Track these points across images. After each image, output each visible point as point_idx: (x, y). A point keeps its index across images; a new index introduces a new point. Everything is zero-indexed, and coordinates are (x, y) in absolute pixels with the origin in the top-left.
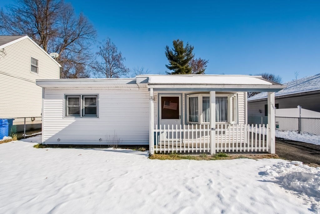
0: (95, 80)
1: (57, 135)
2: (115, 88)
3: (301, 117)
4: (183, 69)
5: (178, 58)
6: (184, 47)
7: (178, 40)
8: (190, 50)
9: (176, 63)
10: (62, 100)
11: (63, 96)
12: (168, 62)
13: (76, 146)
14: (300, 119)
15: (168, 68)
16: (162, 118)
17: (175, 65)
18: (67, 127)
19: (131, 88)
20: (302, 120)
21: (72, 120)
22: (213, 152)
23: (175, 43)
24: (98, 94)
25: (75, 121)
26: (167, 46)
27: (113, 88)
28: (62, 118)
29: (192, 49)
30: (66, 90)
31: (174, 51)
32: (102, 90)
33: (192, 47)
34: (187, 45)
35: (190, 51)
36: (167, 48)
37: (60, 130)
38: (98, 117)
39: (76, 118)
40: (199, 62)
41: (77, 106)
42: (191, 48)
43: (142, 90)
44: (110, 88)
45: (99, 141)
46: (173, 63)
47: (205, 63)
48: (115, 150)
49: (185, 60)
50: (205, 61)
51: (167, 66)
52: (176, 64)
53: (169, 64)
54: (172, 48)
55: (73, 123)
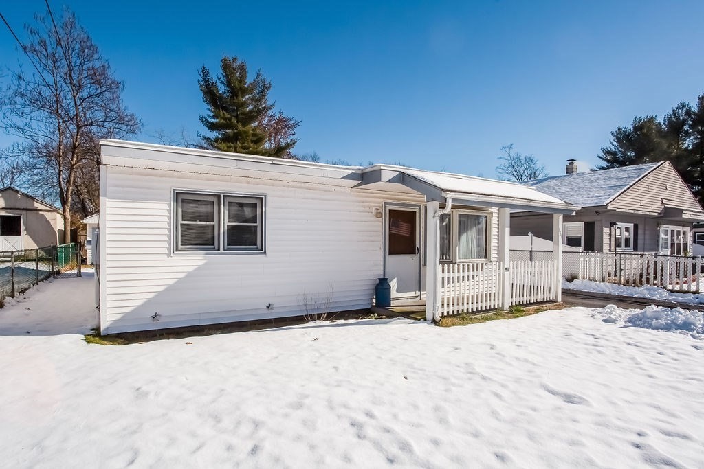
0: (274, 162)
1: (149, 302)
2: (303, 185)
3: (533, 250)
4: (245, 132)
5: (235, 104)
6: (249, 81)
7: (234, 60)
8: (263, 90)
9: (227, 115)
10: (165, 206)
11: (170, 195)
12: (206, 110)
13: (203, 330)
14: (531, 251)
15: (205, 125)
16: (390, 253)
17: (225, 119)
18: (180, 281)
19: (335, 188)
20: (534, 253)
21: (195, 260)
22: (506, 307)
23: (226, 66)
24: (265, 196)
25: (205, 264)
26: (204, 68)
27: (299, 184)
28: (165, 257)
29: (266, 88)
30: (179, 178)
31: (222, 83)
32: (273, 185)
33: (267, 82)
34: (258, 75)
35: (263, 93)
36: (205, 73)
37: (160, 289)
38: (265, 252)
39: (207, 254)
40: (281, 121)
41: (208, 223)
42: (264, 85)
43: (356, 193)
44: (291, 184)
45: (266, 311)
46: (222, 115)
47: (293, 126)
48: (334, 323)
49: (251, 112)
50: (292, 122)
51: (202, 119)
52: (230, 119)
53: (209, 115)
54: (217, 76)
55: (199, 268)
